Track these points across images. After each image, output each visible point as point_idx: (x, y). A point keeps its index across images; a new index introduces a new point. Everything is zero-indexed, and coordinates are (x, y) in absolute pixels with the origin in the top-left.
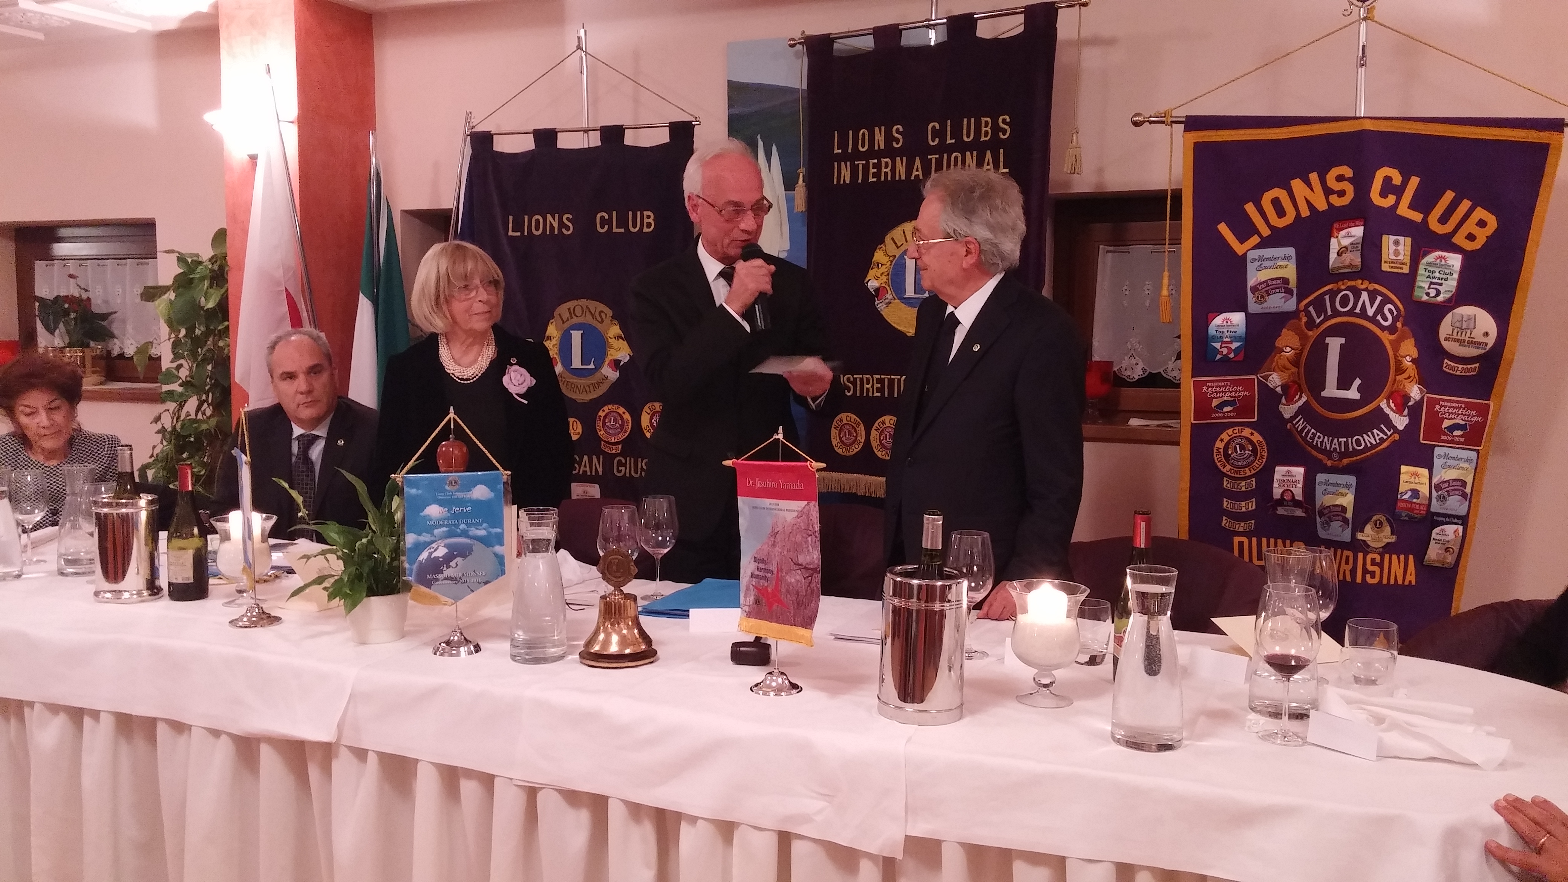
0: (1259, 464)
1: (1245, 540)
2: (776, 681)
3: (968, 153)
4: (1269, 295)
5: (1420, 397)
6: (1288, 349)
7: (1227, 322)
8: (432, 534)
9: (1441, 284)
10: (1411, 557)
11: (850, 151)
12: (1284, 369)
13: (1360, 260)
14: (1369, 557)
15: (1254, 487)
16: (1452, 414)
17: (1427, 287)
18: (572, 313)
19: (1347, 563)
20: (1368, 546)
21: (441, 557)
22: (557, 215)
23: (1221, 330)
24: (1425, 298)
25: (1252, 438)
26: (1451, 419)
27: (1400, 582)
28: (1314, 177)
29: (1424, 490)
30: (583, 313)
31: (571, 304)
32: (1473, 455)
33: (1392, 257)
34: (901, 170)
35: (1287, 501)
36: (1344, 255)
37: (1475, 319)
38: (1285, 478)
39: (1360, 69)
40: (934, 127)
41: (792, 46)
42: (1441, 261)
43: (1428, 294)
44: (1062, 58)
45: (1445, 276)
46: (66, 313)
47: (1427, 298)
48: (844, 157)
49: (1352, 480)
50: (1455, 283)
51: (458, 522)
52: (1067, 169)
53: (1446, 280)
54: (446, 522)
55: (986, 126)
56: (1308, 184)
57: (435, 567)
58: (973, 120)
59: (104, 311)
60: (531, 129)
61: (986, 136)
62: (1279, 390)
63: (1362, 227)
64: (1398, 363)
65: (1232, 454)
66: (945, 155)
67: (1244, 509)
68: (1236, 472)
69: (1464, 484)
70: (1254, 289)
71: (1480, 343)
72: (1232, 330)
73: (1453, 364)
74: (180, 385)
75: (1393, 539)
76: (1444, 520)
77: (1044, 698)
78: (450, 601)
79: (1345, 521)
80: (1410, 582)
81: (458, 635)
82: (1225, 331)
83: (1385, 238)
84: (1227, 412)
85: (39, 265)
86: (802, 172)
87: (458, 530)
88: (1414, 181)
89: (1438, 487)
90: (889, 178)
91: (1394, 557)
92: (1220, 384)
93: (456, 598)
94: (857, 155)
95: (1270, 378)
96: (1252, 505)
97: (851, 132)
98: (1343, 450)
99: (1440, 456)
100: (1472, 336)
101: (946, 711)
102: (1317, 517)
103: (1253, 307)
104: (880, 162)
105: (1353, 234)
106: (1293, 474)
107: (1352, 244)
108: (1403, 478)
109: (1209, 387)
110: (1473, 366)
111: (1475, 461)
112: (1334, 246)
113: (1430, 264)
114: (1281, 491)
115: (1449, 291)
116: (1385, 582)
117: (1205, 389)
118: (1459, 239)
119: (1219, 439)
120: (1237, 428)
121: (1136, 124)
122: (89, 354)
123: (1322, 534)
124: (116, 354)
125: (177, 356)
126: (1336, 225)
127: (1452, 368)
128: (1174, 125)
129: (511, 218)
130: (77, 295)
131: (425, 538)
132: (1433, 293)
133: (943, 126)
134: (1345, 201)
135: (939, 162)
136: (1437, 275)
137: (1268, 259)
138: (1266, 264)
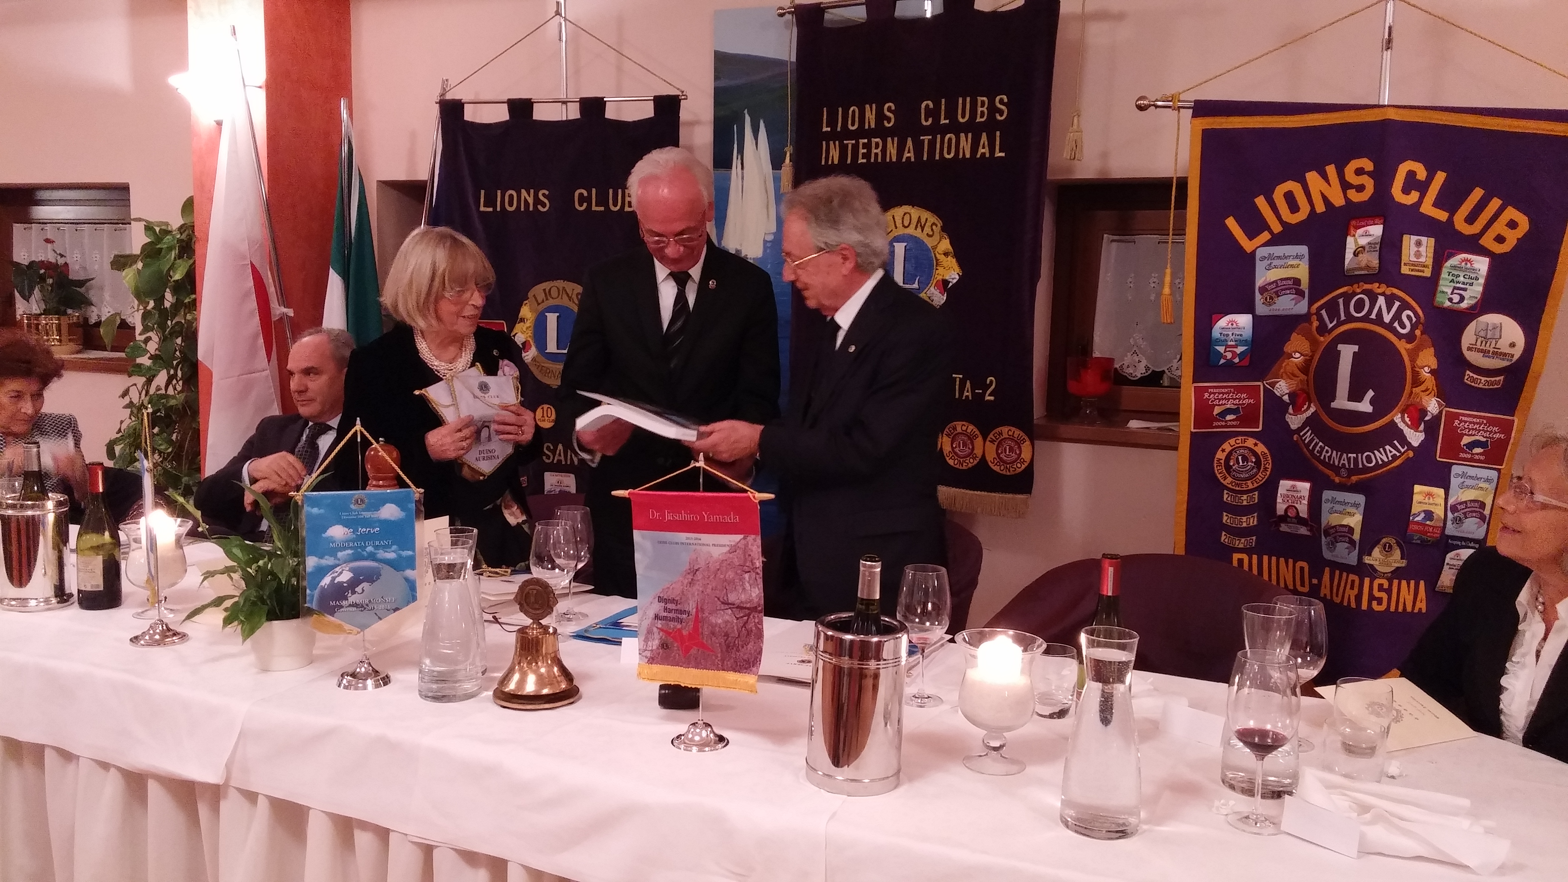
0: (1262, 477)
1: (1245, 557)
2: (700, 734)
3: (962, 135)
4: (1279, 296)
5: (1438, 411)
6: (1298, 355)
7: (1232, 325)
8: (336, 557)
9: (1465, 290)
10: (1422, 583)
11: (839, 129)
12: (1292, 376)
13: (1378, 261)
14: (1376, 582)
15: (1256, 501)
16: (1473, 429)
17: (1449, 291)
18: (547, 294)
19: (1352, 588)
20: (1375, 570)
21: (345, 583)
22: (532, 191)
23: (1226, 333)
24: (1447, 304)
25: (1256, 449)
26: (1471, 435)
27: (1409, 609)
28: (1331, 170)
29: (1439, 512)
30: (559, 295)
31: (546, 285)
32: (1494, 474)
33: (1413, 258)
34: (892, 151)
35: (1291, 518)
36: (1360, 255)
37: (1501, 327)
38: (1290, 493)
39: (1385, 52)
40: (927, 106)
41: (781, 15)
42: (1466, 264)
43: (1450, 300)
44: (1065, 34)
45: (1470, 281)
46: (43, 279)
47: (1450, 304)
48: (833, 136)
49: (1361, 499)
50: (1480, 289)
51: (365, 544)
52: (1066, 154)
53: (1471, 284)
54: (351, 545)
55: (983, 105)
56: (1325, 177)
57: (339, 592)
58: (968, 99)
59: (81, 277)
60: (506, 101)
61: (982, 117)
62: (1286, 398)
63: (1382, 226)
64: (1416, 374)
65: (1234, 465)
66: (939, 136)
67: (1244, 525)
68: (1238, 485)
69: (1483, 505)
70: (1263, 290)
71: (1505, 354)
72: (1238, 333)
73: (1475, 376)
74: (149, 358)
75: (1403, 564)
76: (1459, 543)
77: (992, 764)
78: (356, 629)
79: (1352, 542)
80: (1420, 609)
81: (366, 666)
82: (1230, 333)
83: (1406, 237)
84: (1230, 421)
85: (17, 228)
86: (789, 151)
87: (365, 553)
88: (1440, 177)
89: (1454, 509)
90: (880, 160)
91: (1404, 583)
92: (1223, 390)
93: (363, 627)
94: (847, 134)
95: (1277, 385)
96: (1252, 521)
97: (840, 109)
98: (1352, 466)
99: (1458, 475)
100: (1497, 347)
101: (880, 779)
102: (1323, 537)
103: (1261, 309)
104: (870, 142)
105: (1371, 233)
106: (1299, 489)
107: (1369, 243)
108: (1416, 498)
109: (1211, 393)
110: (1497, 379)
111: (1496, 480)
112: (1351, 244)
113: (1454, 267)
114: (1285, 506)
115: (1474, 297)
116: (1392, 609)
117: (1206, 395)
118: (1487, 241)
119: (1220, 449)
120: (1240, 438)
121: (1141, 108)
122: (65, 321)
123: (1327, 555)
124: (94, 322)
125: (146, 329)
126: (1353, 223)
127: (1474, 380)
128: (1181, 110)
129: (483, 192)
130: (53, 261)
131: (328, 561)
132: (1456, 298)
133: (937, 105)
134: (1364, 196)
135: (932, 144)
136: (1461, 279)
137: (1279, 257)
138: (1276, 262)
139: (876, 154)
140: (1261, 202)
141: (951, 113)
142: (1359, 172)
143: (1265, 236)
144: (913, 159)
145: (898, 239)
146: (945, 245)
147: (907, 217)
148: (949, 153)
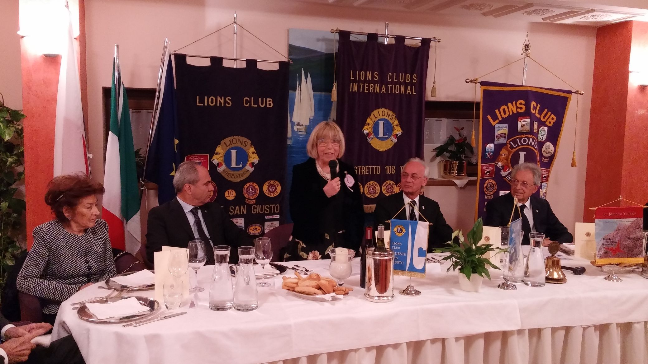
0: (495, 191)
3: (402, 86)
6: (504, 155)
9: (543, 136)
11: (357, 79)
12: (502, 161)
16: (544, 173)
17: (540, 136)
18: (231, 142)
22: (223, 98)
24: (540, 140)
25: (493, 182)
26: (544, 175)
28: (514, 103)
30: (237, 142)
31: (230, 138)
33: (535, 128)
34: (377, 89)
37: (550, 146)
41: (331, 32)
43: (541, 139)
48: (355, 81)
50: (546, 136)
55: (408, 77)
56: (512, 105)
58: (403, 74)
60: (209, 57)
61: (408, 81)
62: (501, 167)
65: (488, 188)
66: (394, 85)
68: (489, 193)
70: (497, 136)
71: (550, 153)
73: (544, 159)
84: (488, 175)
86: (335, 85)
88: (539, 106)
89: (543, 194)
90: (373, 92)
92: (487, 166)
94: (360, 81)
95: (498, 164)
97: (358, 72)
100: (548, 151)
103: (496, 142)
104: (369, 85)
109: (484, 167)
110: (548, 159)
111: (547, 186)
113: (541, 130)
118: (547, 123)
119: (485, 183)
120: (490, 180)
121: (467, 82)
126: (519, 118)
128: (478, 84)
129: (198, 97)
133: (393, 75)
134: (523, 111)
135: (391, 88)
136: (543, 133)
137: (501, 127)
138: (500, 129)
139: (372, 89)
140: (497, 111)
141: (398, 78)
142: (521, 104)
143: (497, 121)
144: (385, 92)
145: (380, 120)
146: (396, 122)
147: (384, 112)
148: (397, 91)
